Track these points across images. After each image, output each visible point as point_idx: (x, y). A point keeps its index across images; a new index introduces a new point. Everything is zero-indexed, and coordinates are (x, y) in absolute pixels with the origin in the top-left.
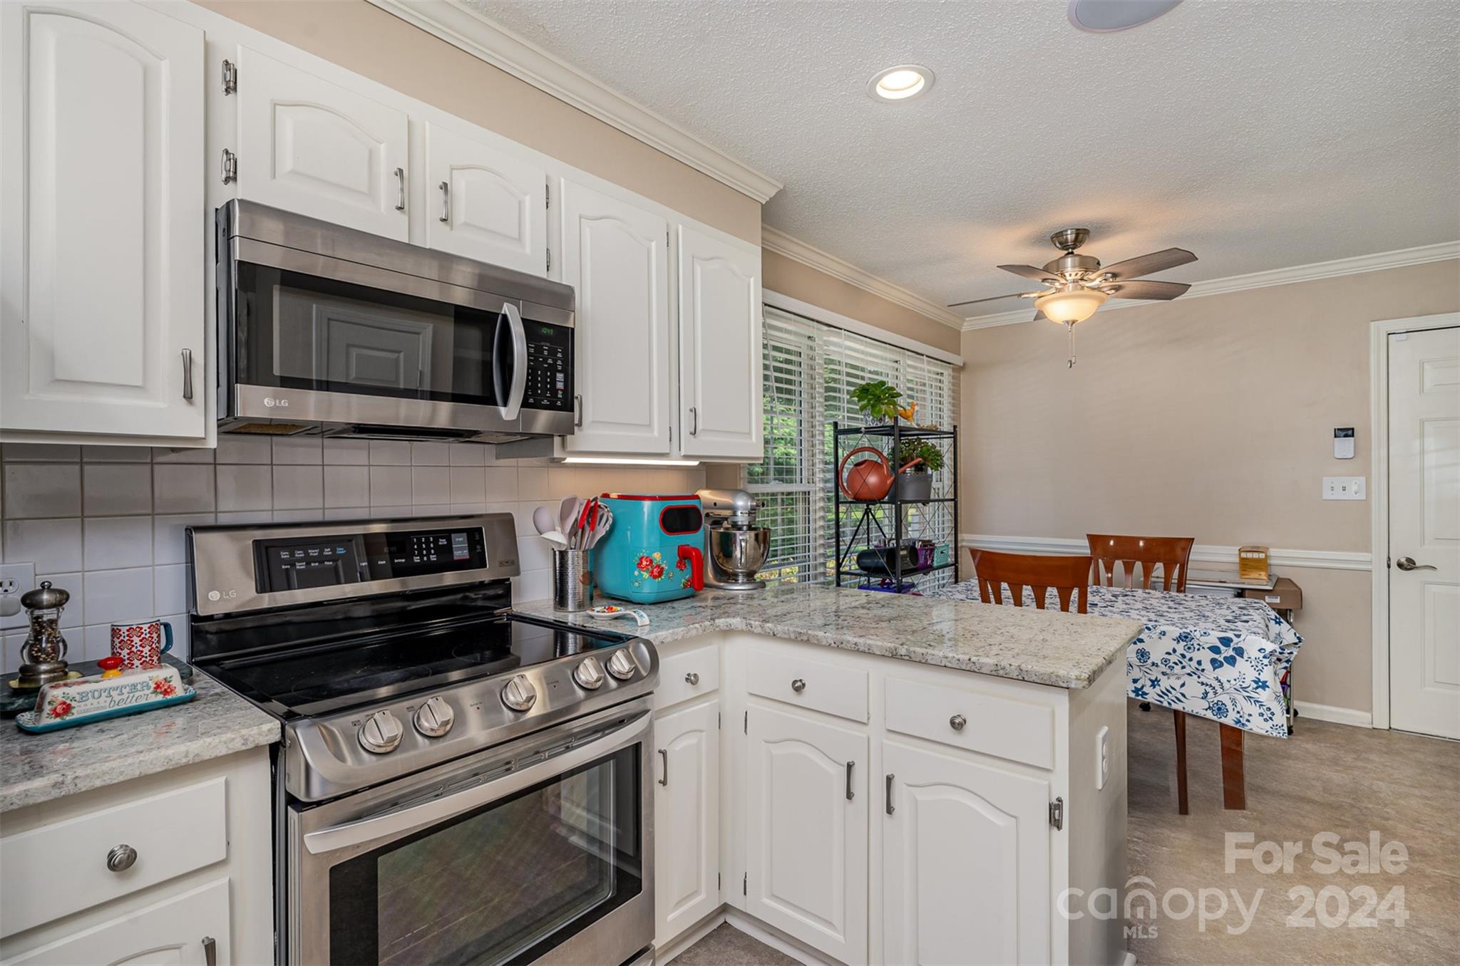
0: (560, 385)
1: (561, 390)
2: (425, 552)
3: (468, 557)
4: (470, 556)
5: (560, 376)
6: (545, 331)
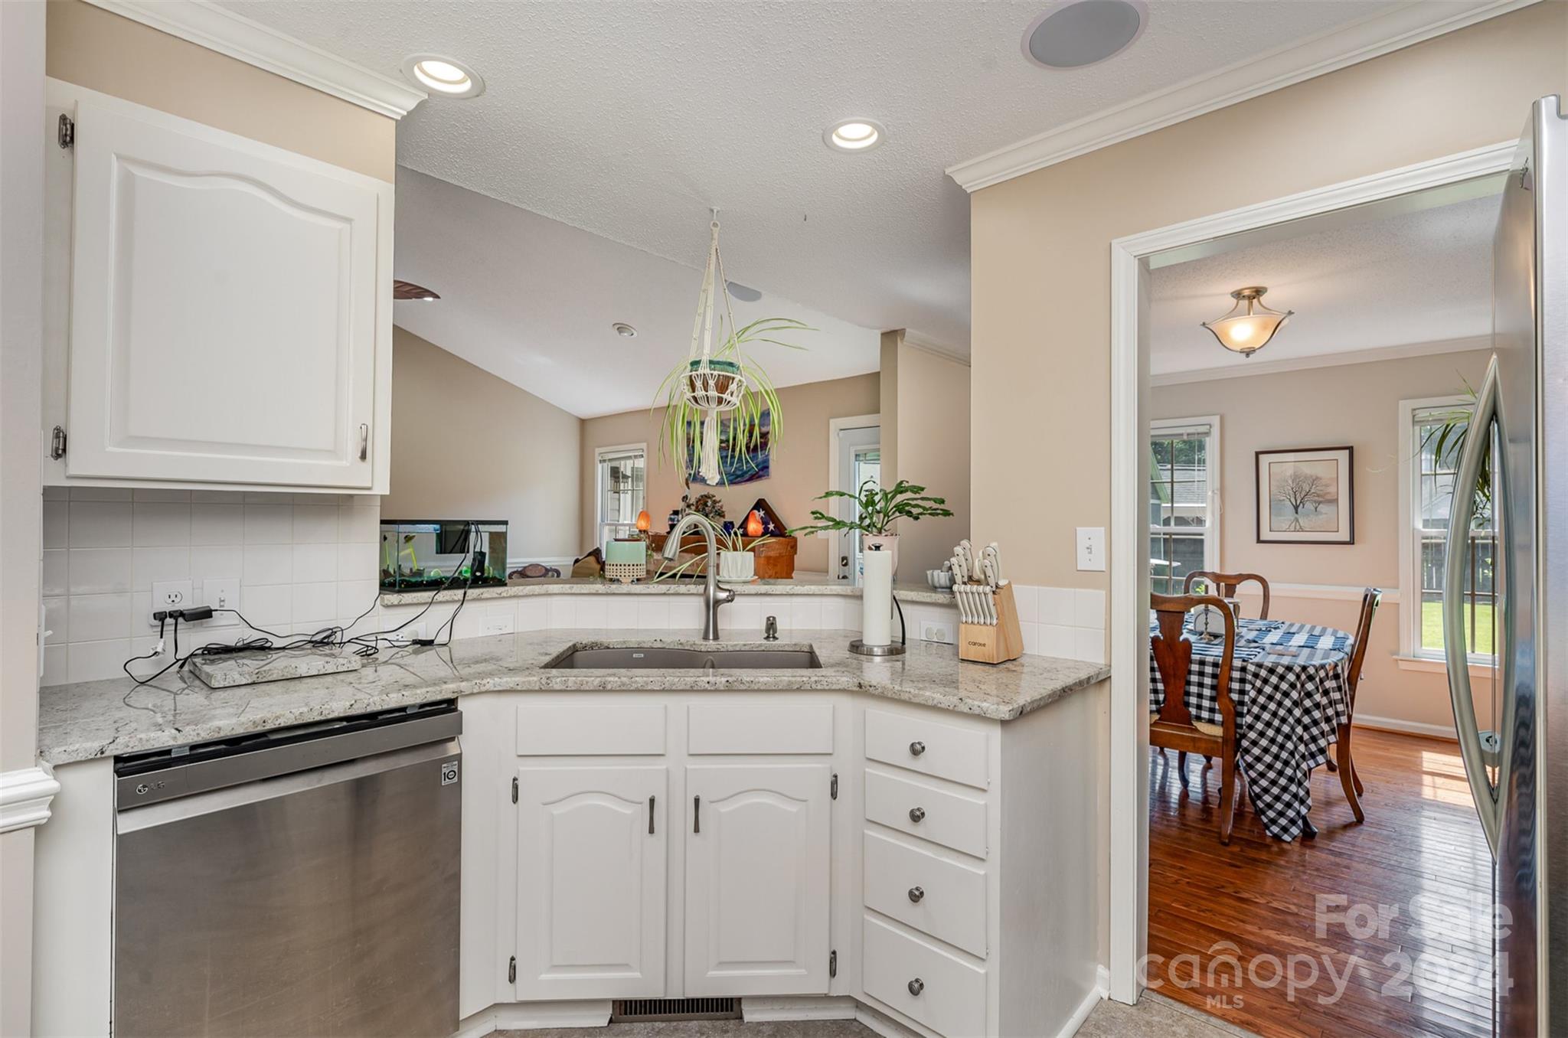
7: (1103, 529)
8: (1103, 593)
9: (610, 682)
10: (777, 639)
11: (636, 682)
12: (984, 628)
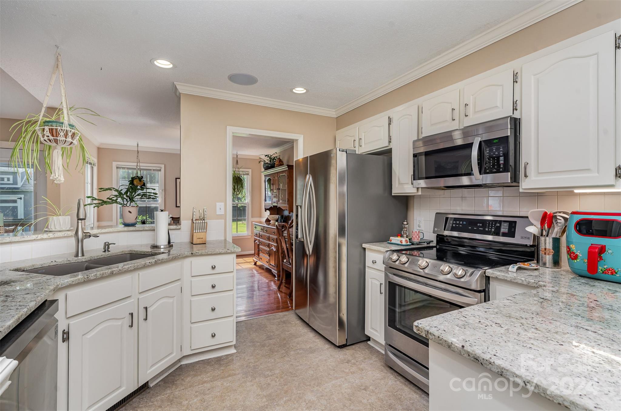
0: (502, 162)
1: (502, 164)
2: (490, 227)
3: (507, 232)
4: (508, 232)
5: (502, 158)
6: (495, 141)
7: (223, 203)
8: (223, 220)
9: (115, 271)
10: (110, 251)
11: (125, 268)
12: (202, 233)
